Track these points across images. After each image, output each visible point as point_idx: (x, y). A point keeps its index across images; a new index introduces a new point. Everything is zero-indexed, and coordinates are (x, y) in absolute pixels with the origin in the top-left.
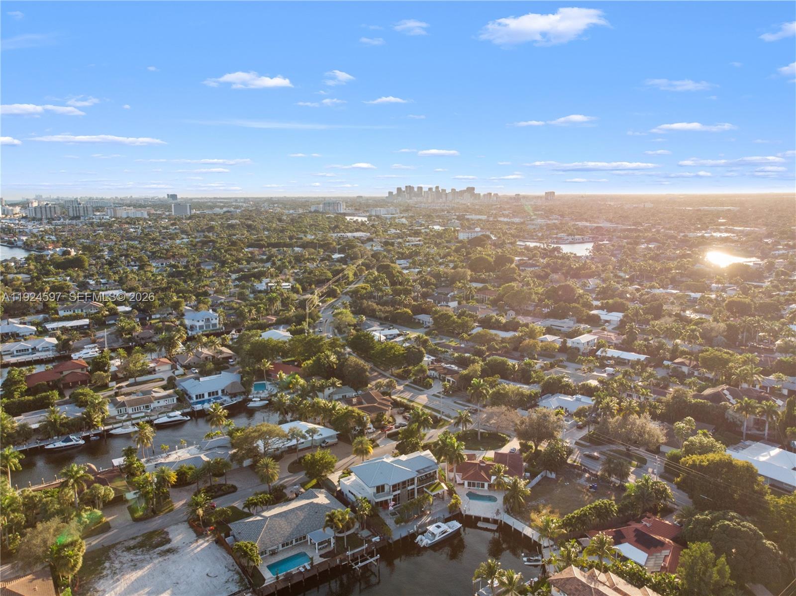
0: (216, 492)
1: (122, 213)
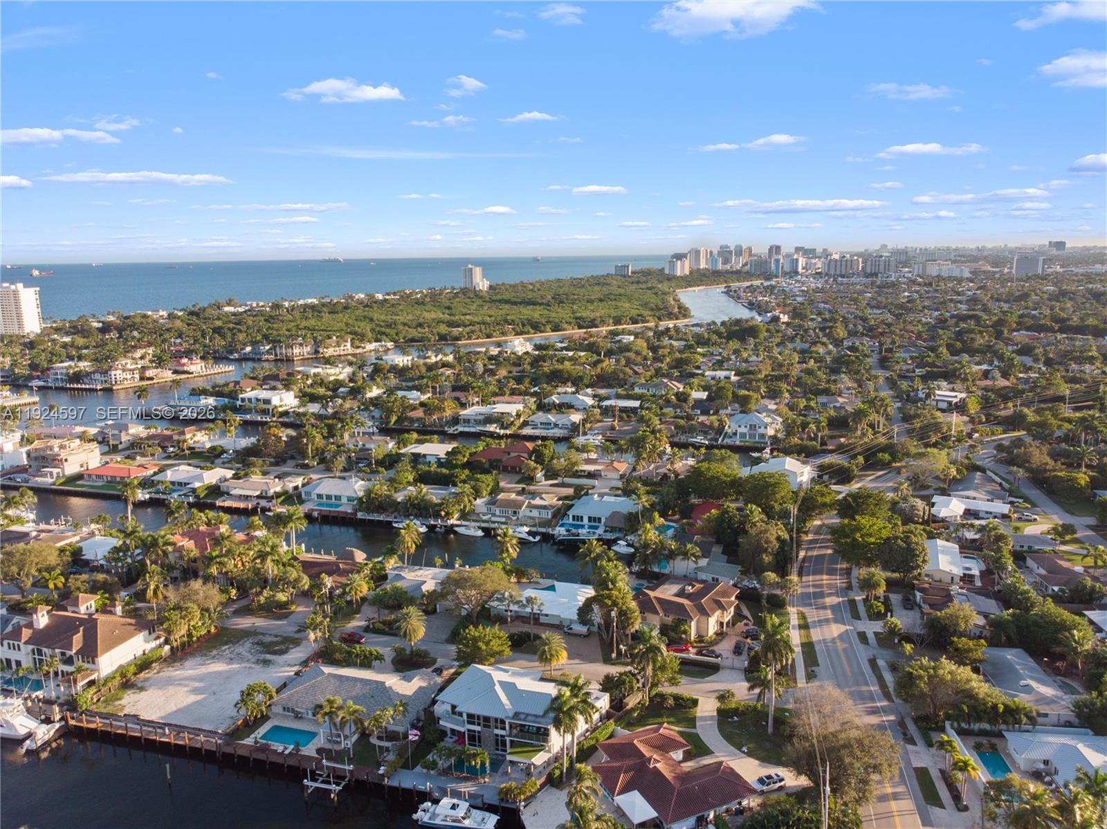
1: (933, 270)
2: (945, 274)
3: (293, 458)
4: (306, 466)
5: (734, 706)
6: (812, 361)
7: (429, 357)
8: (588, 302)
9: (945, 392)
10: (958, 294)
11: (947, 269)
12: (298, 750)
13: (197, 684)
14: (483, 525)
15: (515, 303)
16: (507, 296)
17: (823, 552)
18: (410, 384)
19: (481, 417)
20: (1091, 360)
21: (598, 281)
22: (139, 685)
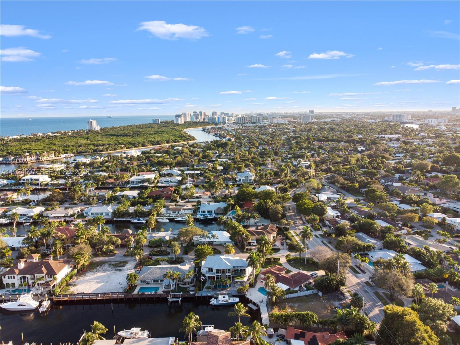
0: (160, 253)
1: (275, 121)
2: (280, 122)
3: (66, 201)
4: (75, 204)
5: (291, 258)
6: (253, 154)
7: (98, 159)
8: (150, 134)
9: (304, 162)
10: (288, 129)
11: (280, 120)
12: (156, 293)
13: (98, 280)
14: (168, 218)
15: (118, 136)
16: (112, 133)
17: (290, 214)
18: (97, 170)
19: (140, 181)
20: (341, 150)
21: (148, 126)
22: (73, 284)
